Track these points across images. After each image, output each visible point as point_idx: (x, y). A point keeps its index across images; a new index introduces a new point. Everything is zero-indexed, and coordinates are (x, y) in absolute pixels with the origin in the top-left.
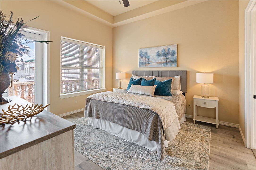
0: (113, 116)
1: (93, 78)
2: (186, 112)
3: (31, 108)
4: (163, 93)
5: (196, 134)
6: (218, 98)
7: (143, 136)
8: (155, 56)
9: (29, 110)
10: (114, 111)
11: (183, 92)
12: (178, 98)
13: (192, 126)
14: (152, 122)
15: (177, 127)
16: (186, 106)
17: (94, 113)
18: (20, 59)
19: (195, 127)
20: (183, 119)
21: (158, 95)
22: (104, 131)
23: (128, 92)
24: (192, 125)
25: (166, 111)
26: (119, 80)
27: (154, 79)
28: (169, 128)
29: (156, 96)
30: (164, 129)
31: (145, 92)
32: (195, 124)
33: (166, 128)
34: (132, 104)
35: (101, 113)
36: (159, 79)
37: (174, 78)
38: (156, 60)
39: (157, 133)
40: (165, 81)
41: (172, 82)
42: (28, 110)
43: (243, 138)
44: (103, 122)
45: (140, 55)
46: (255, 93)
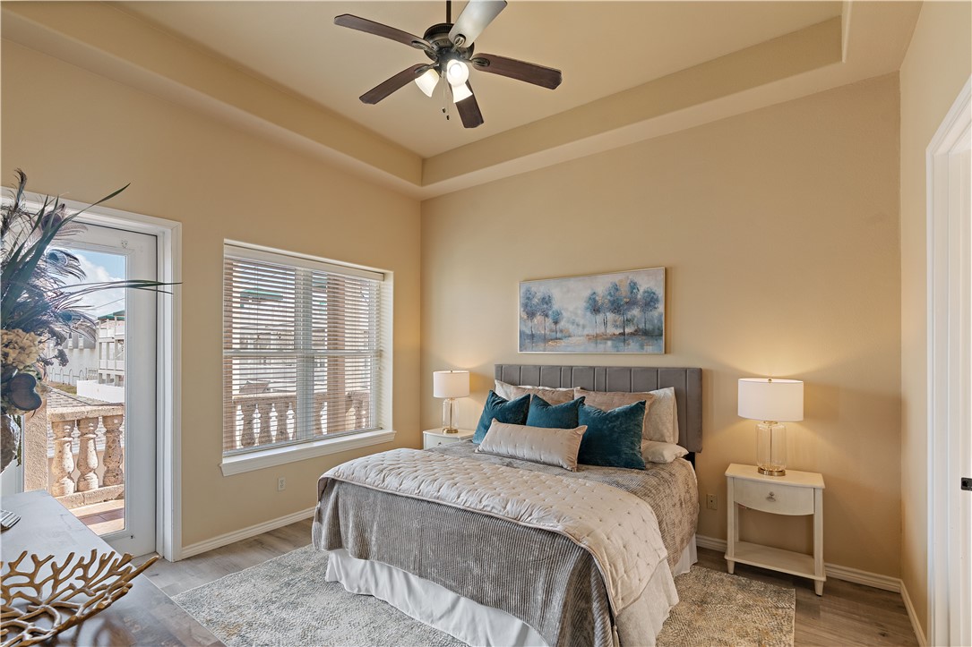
0: (420, 552)
1: (347, 389)
2: (700, 528)
3: (86, 568)
4: (611, 458)
5: (736, 618)
6: (820, 476)
7: (534, 634)
8: (579, 312)
9: (77, 579)
10: (422, 530)
11: (685, 452)
12: (666, 475)
13: (723, 585)
14: (569, 584)
15: (665, 598)
16: (699, 502)
17: (350, 535)
18: (56, 353)
19: (733, 589)
20: (688, 556)
21: (594, 465)
22: (386, 607)
23: (476, 451)
24: (722, 580)
25: (622, 539)
26: (446, 400)
27: (577, 401)
28: (634, 609)
29: (584, 467)
30: (616, 613)
31: (542, 452)
32: (735, 573)
33: (624, 608)
34: (492, 508)
35: (374, 539)
36: (596, 402)
37: (653, 395)
38: (584, 327)
39: (589, 628)
40: (617, 410)
41: (646, 412)
42: (72, 580)
43: (917, 634)
44: (381, 570)
45: (525, 306)
46: (966, 467)
